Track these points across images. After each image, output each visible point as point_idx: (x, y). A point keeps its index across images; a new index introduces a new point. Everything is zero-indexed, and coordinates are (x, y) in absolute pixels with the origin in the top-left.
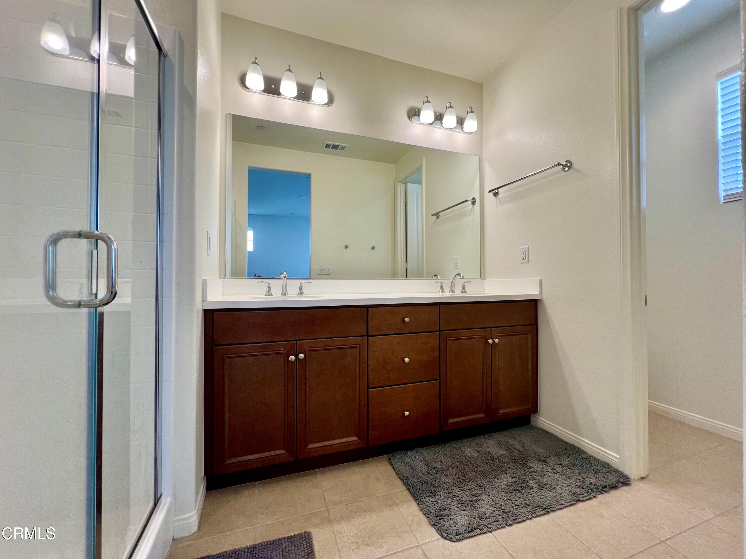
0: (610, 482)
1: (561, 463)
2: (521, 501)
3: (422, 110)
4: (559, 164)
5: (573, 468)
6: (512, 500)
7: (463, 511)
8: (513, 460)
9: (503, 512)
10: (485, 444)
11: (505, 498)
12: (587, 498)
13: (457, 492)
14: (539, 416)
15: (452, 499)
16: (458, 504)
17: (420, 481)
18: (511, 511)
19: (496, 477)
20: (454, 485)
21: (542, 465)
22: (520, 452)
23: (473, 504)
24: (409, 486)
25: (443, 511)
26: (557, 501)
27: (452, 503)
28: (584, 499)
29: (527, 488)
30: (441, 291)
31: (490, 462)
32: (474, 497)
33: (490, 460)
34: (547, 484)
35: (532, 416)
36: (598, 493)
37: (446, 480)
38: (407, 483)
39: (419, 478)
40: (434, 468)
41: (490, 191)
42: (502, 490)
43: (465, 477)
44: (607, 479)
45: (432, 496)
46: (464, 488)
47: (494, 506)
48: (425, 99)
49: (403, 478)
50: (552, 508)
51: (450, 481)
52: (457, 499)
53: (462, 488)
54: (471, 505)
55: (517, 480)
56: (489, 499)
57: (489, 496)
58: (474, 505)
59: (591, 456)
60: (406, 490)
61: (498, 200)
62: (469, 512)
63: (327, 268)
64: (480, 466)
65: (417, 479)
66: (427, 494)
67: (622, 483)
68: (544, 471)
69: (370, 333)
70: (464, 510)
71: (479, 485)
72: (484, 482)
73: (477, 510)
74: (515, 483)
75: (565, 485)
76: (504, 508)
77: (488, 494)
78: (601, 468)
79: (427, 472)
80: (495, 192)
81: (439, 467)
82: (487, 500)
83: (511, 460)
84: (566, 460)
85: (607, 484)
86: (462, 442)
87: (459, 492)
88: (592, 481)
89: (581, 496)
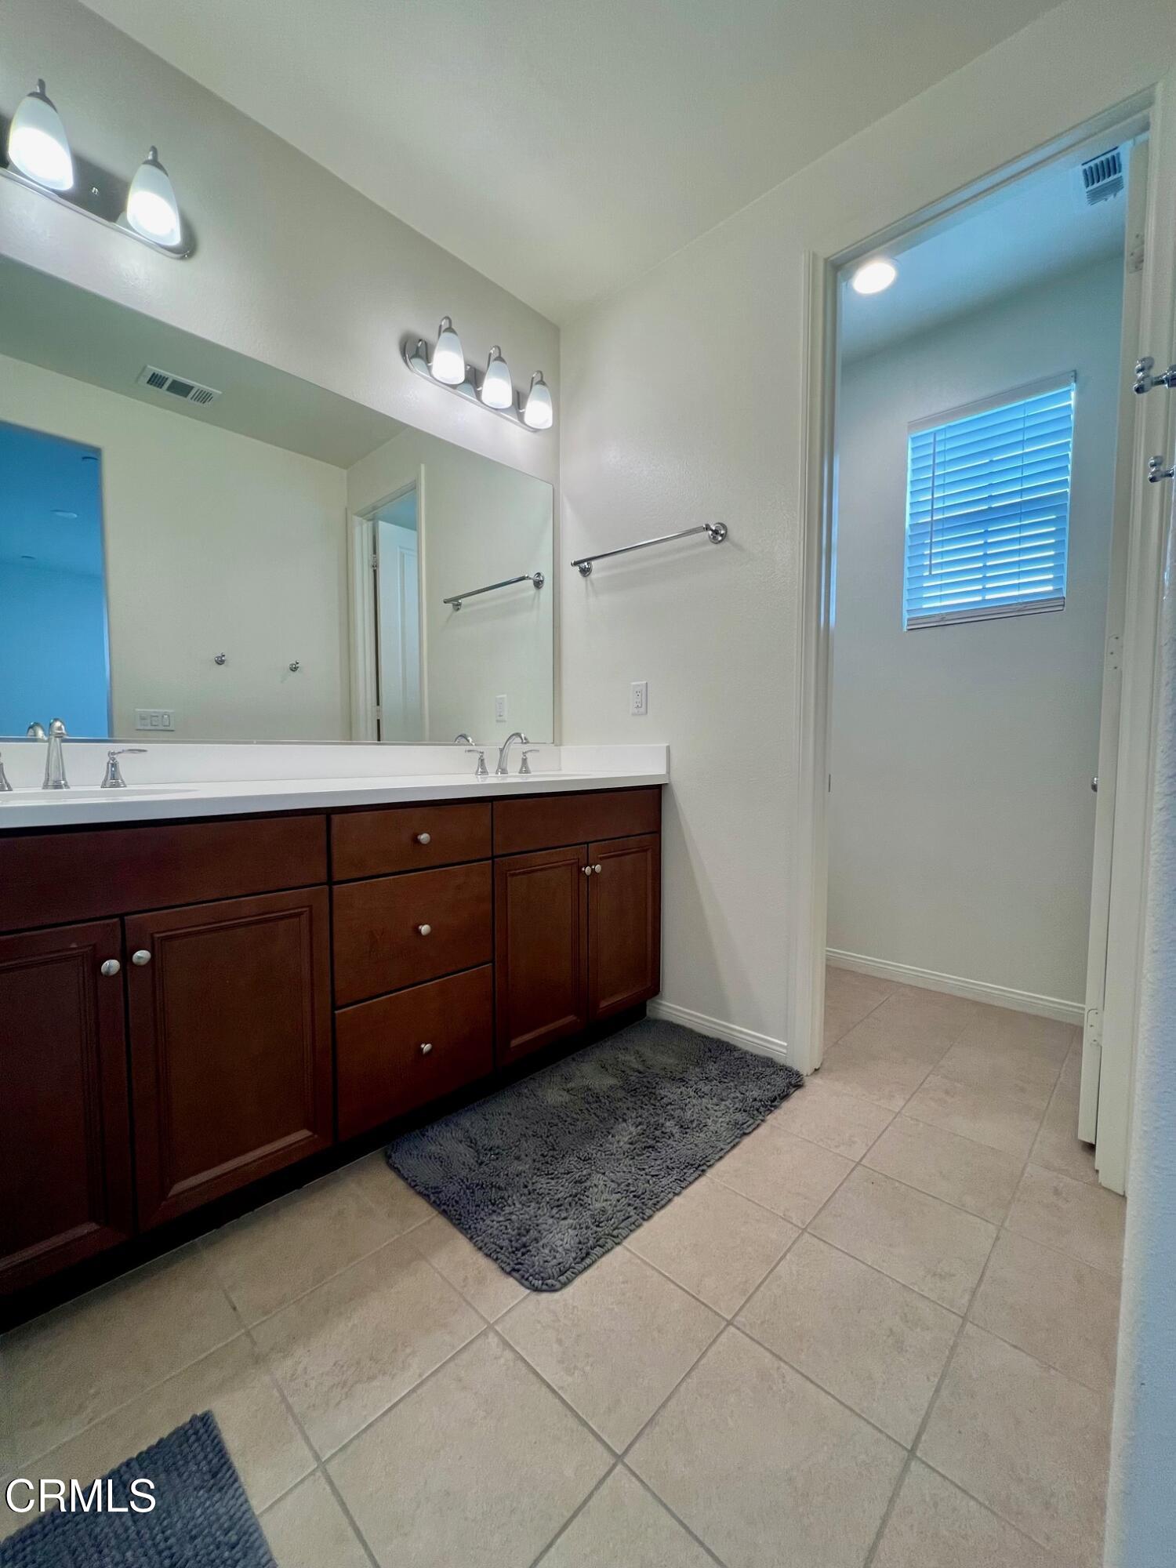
0: (779, 1089)
1: (707, 1076)
2: (659, 1165)
3: (437, 348)
4: (707, 528)
5: (726, 1080)
6: (644, 1169)
7: (562, 1222)
8: (632, 1091)
9: (634, 1196)
10: (578, 1072)
11: (633, 1169)
12: (753, 1126)
13: (545, 1186)
14: (661, 998)
15: (537, 1203)
16: (552, 1208)
17: (466, 1185)
18: (647, 1189)
19: (609, 1133)
20: (536, 1174)
21: (680, 1088)
22: (640, 1073)
23: (580, 1199)
24: (444, 1204)
25: (525, 1236)
26: (713, 1147)
27: (540, 1212)
28: (750, 1129)
29: (664, 1137)
30: (480, 770)
31: (594, 1106)
32: (578, 1185)
33: (593, 1102)
34: (694, 1121)
35: (648, 1002)
36: (767, 1113)
37: (520, 1168)
38: (439, 1199)
39: (462, 1181)
40: (491, 1149)
41: (576, 564)
42: (624, 1154)
43: (554, 1149)
44: (775, 1085)
45: (499, 1211)
46: (556, 1172)
47: (616, 1190)
48: (443, 323)
49: (427, 1192)
50: (709, 1161)
51: (527, 1166)
52: (548, 1199)
53: (552, 1174)
54: (576, 1203)
55: (645, 1127)
56: (604, 1181)
57: (604, 1174)
58: (581, 1202)
59: (746, 1053)
60: (437, 1215)
61: (589, 582)
62: (574, 1219)
63: (165, 714)
64: (578, 1120)
65: (459, 1183)
66: (486, 1210)
67: (794, 1086)
68: (685, 1097)
69: (337, 877)
70: (565, 1218)
71: (583, 1158)
72: (590, 1149)
73: (589, 1209)
74: (643, 1134)
75: (719, 1114)
76: (634, 1189)
77: (602, 1171)
78: (764, 1069)
79: (477, 1162)
80: (584, 568)
81: (501, 1145)
82: (602, 1183)
83: (629, 1092)
84: (713, 1069)
85: (776, 1093)
86: (534, 1079)
87: (548, 1183)
88: (755, 1094)
89: (745, 1126)
